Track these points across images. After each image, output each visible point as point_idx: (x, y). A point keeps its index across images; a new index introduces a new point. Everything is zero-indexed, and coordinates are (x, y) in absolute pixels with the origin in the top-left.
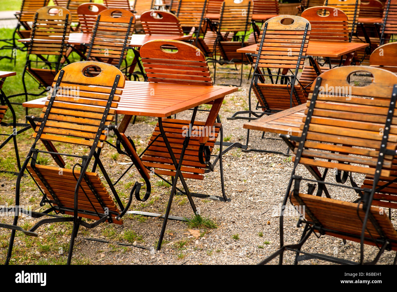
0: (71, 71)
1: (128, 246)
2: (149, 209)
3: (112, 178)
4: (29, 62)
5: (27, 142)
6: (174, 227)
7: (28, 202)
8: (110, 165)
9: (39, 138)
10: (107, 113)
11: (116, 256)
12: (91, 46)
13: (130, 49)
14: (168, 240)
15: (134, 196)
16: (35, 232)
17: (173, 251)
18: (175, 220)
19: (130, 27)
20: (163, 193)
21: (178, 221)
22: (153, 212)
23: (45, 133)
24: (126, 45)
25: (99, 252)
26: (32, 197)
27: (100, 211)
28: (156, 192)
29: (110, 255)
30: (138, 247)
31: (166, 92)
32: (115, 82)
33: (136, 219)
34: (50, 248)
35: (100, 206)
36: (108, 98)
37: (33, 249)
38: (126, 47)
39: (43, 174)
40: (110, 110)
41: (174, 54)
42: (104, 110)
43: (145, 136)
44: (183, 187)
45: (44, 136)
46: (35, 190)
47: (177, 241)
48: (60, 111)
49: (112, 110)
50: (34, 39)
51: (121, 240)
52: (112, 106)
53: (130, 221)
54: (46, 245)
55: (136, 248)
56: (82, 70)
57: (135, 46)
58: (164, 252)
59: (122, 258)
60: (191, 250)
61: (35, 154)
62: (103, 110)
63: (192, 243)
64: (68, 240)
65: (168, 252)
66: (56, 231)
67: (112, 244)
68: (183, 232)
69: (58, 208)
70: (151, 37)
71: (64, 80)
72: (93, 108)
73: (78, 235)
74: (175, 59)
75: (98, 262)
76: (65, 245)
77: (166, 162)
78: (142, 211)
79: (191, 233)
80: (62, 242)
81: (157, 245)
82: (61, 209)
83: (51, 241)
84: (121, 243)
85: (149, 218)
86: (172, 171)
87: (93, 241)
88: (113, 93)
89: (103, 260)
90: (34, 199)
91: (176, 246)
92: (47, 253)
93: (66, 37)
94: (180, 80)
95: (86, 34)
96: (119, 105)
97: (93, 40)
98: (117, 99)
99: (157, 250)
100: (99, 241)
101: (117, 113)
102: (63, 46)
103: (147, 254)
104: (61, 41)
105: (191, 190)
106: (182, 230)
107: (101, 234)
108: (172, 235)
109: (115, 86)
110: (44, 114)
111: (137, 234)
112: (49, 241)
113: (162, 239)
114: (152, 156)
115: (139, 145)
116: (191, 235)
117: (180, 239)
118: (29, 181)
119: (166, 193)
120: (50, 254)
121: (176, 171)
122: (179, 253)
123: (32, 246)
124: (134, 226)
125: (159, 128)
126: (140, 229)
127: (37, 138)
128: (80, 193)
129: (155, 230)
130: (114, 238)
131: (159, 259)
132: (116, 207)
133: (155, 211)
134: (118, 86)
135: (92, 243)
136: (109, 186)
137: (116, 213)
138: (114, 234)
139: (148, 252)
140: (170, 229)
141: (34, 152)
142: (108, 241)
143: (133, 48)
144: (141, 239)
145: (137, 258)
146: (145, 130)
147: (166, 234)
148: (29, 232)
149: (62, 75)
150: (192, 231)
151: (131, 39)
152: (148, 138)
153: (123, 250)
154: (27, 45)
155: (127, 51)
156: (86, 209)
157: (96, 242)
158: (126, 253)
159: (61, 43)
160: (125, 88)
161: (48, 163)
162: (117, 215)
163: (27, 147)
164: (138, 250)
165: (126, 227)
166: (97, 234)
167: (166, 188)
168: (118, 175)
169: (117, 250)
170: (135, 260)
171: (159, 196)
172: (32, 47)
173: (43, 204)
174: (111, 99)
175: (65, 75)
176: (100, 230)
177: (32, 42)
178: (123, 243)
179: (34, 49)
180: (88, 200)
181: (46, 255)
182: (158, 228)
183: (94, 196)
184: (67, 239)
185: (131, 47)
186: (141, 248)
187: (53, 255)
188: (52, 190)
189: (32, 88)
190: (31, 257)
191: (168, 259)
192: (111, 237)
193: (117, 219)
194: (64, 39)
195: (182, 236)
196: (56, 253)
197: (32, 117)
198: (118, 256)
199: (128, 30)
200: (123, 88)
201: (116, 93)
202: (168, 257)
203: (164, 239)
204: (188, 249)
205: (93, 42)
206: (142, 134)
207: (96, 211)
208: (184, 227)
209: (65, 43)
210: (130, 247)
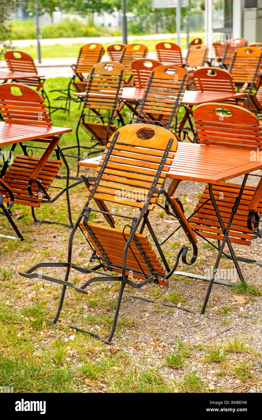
0: (126, 132)
1: (172, 307)
2: (194, 271)
3: (158, 236)
4: (83, 116)
5: (77, 194)
6: (218, 291)
7: (77, 255)
8: (157, 222)
9: (93, 197)
10: (158, 176)
11: (160, 317)
12: (143, 102)
13: (182, 106)
14: (212, 304)
15: (181, 258)
16: (85, 290)
17: (217, 316)
18: (219, 283)
19: (183, 84)
20: (208, 255)
21: (223, 285)
22: (198, 274)
23: (98, 192)
24: (178, 102)
25: (144, 311)
26: (82, 251)
27: (146, 272)
28: (201, 254)
29: (154, 315)
30: (183, 310)
31: (217, 157)
32: (168, 146)
33: (181, 280)
34: (97, 303)
35: (147, 267)
36: (160, 161)
37: (82, 303)
38: (178, 105)
39: (94, 232)
40: (162, 173)
41: (227, 118)
42: (156, 173)
43: (191, 194)
44: (229, 250)
45: (97, 196)
46: (84, 244)
47: (221, 306)
48: (113, 172)
49: (164, 173)
50: (89, 94)
51: (166, 300)
52: (164, 169)
53: (174, 282)
54: (93, 299)
55: (180, 310)
56: (136, 132)
57: (187, 104)
58: (208, 317)
59: (166, 319)
60: (235, 316)
61: (87, 213)
62: (154, 173)
63: (237, 310)
64: (114, 297)
65: (212, 317)
66: (103, 287)
67: (157, 304)
68: (227, 297)
69: (106, 265)
70: (203, 94)
71: (118, 141)
72: (145, 171)
73: (124, 292)
74: (228, 123)
75: (143, 321)
76: (112, 302)
77: (213, 225)
78: (186, 272)
79: (236, 299)
80: (109, 298)
81: (201, 309)
82: (110, 266)
83: (98, 296)
84: (166, 304)
85: (194, 279)
86: (219, 234)
87: (138, 300)
88: (165, 156)
89: (147, 320)
90: (83, 252)
91: (220, 312)
92: (94, 308)
93: (119, 92)
94: (231, 143)
95: (139, 89)
96: (171, 169)
97: (146, 96)
98: (169, 163)
99: (201, 314)
100: (144, 300)
101: (168, 176)
102: (117, 101)
103: (190, 317)
104: (115, 96)
105: (236, 254)
106: (227, 295)
107: (146, 292)
108: (216, 299)
109: (168, 150)
110: (98, 174)
111: (181, 295)
112: (96, 296)
113: (207, 303)
114: (200, 218)
115: (186, 204)
116: (236, 301)
117: (224, 304)
118: (79, 234)
119: (211, 255)
120: (97, 309)
121: (223, 235)
122: (223, 319)
123: (81, 300)
124: (178, 287)
125: (208, 190)
126: (184, 291)
127: (90, 197)
128: (129, 252)
129: (199, 293)
130: (158, 298)
131: (203, 324)
132: (162, 268)
133: (200, 273)
134: (171, 150)
135: (137, 301)
136: (155, 244)
137: (162, 275)
138: (159, 294)
139: (192, 315)
140: (214, 293)
141: (87, 210)
142: (152, 301)
143: (185, 105)
144: (185, 302)
145: (181, 321)
146: (192, 188)
147: (211, 297)
148: (80, 289)
149: (117, 136)
150: (237, 297)
151: (183, 97)
152: (195, 196)
153: (167, 311)
154: (82, 99)
155: (179, 108)
156: (133, 268)
157: (141, 300)
158: (171, 314)
159: (114, 98)
160: (177, 152)
161: (97, 217)
162: (163, 277)
163: (77, 199)
164: (182, 313)
165: (171, 287)
166: (142, 293)
167: (211, 250)
168: (164, 233)
169: (161, 310)
170: (179, 322)
171: (204, 257)
172: (87, 101)
173: (93, 260)
174: (163, 162)
175: (119, 137)
176: (145, 288)
177: (88, 96)
178: (167, 304)
179: (88, 103)
180: (136, 260)
181: (94, 309)
182: (203, 291)
183: (141, 257)
184: (113, 295)
185: (183, 105)
186: (185, 310)
187: (100, 311)
188: (102, 248)
189: (84, 139)
190: (80, 311)
191: (211, 324)
192: (156, 297)
193: (163, 281)
194: (117, 94)
195: (227, 302)
196: (103, 309)
197: (87, 176)
198: (162, 317)
199: (181, 87)
200: (175, 152)
201: (168, 156)
202: (211, 322)
203: (208, 303)
204: (232, 316)
205: (146, 98)
206: (189, 192)
207: (143, 271)
208: (228, 292)
209: (119, 98)
210: (174, 309)
